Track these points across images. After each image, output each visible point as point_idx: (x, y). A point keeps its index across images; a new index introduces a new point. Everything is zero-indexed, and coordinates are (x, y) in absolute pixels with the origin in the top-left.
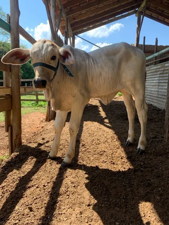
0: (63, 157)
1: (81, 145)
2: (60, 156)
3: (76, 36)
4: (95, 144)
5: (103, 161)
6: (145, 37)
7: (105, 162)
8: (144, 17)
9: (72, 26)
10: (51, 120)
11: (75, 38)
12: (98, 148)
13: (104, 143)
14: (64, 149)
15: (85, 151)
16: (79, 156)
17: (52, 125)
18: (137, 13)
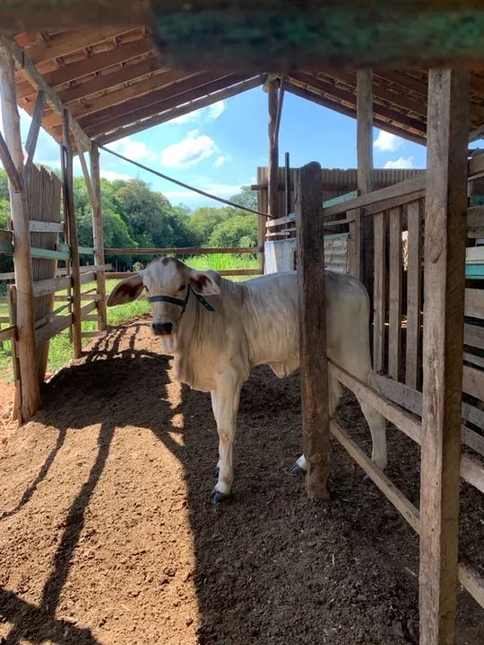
0: (23, 592)
1: (84, 533)
2: (15, 591)
3: (100, 150)
4: (124, 525)
5: (130, 593)
6: (287, 155)
7: (135, 596)
8: (286, 92)
9: (84, 124)
10: (28, 421)
11: (98, 154)
12: (129, 541)
13: (150, 518)
14: (34, 554)
15: (91, 558)
16: (68, 584)
17: (30, 438)
18: (267, 83)
